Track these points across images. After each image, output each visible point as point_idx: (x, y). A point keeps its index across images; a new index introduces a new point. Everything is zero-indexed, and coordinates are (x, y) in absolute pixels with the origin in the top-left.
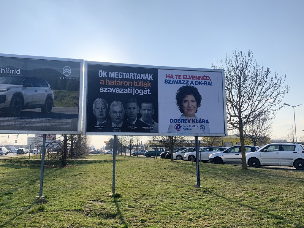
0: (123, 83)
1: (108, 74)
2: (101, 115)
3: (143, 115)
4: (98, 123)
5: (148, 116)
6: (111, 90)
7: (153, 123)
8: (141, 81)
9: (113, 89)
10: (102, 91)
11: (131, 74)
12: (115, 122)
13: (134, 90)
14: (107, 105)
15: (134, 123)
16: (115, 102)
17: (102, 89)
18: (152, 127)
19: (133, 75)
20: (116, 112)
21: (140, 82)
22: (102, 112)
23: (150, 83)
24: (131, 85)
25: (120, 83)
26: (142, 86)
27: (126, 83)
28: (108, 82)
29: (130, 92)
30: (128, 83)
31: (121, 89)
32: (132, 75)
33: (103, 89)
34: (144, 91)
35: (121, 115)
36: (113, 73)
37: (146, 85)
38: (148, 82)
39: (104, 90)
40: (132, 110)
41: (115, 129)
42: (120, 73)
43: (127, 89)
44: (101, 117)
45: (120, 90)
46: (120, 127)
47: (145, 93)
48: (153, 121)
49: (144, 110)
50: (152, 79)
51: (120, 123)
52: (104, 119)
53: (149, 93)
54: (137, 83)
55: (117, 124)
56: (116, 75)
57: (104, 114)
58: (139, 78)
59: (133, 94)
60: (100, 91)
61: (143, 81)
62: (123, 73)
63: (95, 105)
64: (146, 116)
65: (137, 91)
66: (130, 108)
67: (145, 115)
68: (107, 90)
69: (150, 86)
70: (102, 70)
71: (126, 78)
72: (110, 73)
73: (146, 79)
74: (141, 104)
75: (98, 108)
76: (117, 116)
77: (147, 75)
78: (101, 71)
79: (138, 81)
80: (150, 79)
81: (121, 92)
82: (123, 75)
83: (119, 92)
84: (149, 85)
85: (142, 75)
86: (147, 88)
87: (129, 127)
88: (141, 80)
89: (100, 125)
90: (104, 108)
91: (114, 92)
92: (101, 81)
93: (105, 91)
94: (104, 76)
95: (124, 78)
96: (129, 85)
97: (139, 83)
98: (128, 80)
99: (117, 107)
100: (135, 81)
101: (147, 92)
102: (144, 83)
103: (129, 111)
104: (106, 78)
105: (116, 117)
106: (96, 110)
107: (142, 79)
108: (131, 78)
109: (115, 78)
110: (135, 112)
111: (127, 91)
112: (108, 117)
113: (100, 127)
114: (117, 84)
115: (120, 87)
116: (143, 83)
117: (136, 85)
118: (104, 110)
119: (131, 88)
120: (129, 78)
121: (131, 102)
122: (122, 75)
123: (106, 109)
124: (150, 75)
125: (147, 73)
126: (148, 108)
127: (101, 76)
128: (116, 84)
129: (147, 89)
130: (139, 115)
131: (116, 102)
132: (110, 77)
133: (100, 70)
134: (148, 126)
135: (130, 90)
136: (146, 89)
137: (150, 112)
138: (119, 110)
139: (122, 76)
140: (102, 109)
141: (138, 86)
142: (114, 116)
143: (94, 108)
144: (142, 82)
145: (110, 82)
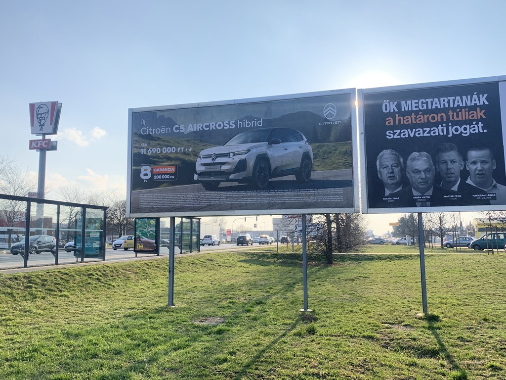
0: (428, 118)
1: (399, 106)
2: (392, 178)
3: (472, 173)
4: (387, 192)
5: (483, 174)
6: (406, 133)
7: (495, 186)
8: (463, 110)
9: (409, 130)
10: (390, 136)
11: (442, 99)
12: (417, 189)
13: (450, 127)
14: (402, 160)
15: (455, 188)
16: (415, 154)
17: (390, 133)
18: (493, 194)
19: (446, 100)
20: (417, 171)
21: (461, 111)
22: (392, 173)
23: (483, 111)
24: (445, 120)
25: (422, 118)
26: (467, 118)
27: (433, 118)
28: (400, 120)
29: (443, 132)
30: (438, 118)
31: (424, 129)
32: (444, 101)
33: (392, 132)
34: (470, 128)
35: (428, 176)
36: (409, 102)
37: (475, 116)
38: (478, 109)
39: (394, 134)
40: (450, 166)
41: (419, 202)
42: (421, 101)
43: (437, 127)
44: (392, 181)
45: (424, 132)
46: (429, 197)
47: (474, 130)
48: (495, 182)
49: (475, 163)
50: (487, 103)
51: (428, 189)
52: (397, 185)
53: (481, 131)
54: (455, 114)
55: (422, 191)
56: (414, 105)
57: (397, 177)
58: (458, 105)
59: (449, 136)
60: (388, 137)
61: (467, 109)
62: (427, 100)
63: (380, 163)
64: (478, 174)
65: (457, 130)
66: (445, 162)
67: (477, 172)
68: (399, 135)
69: (484, 117)
70: (388, 101)
71: (434, 107)
72: (403, 103)
73: (473, 104)
74: (467, 152)
75: (385, 167)
76: (422, 179)
77: (475, 97)
78: (386, 103)
79: (458, 110)
80: (482, 104)
81: (425, 134)
82: (427, 103)
83: (421, 135)
84: (480, 114)
85: (464, 97)
86: (477, 121)
87: (445, 197)
88: (463, 107)
89: (391, 196)
90: (395, 166)
91: (412, 135)
92: (387, 119)
93: (395, 137)
94: (392, 111)
95: (430, 108)
96: (439, 120)
97: (460, 113)
98: (437, 111)
99: (419, 162)
100: (450, 111)
101: (478, 128)
102: (470, 113)
103: (443, 167)
104: (397, 113)
105: (420, 180)
106: (382, 169)
107: (464, 105)
108: (442, 107)
109: (412, 111)
110: (456, 168)
111: (437, 131)
112: (404, 181)
113: (392, 200)
114: (417, 120)
115: (422, 126)
116: (467, 113)
117: (453, 118)
118: (397, 170)
119: (444, 125)
120: (439, 107)
121: (446, 150)
122: (425, 103)
123: (399, 168)
124: (481, 96)
125: (475, 93)
126: (482, 159)
127: (388, 111)
128: (415, 121)
129: (477, 124)
130: (465, 174)
131: (418, 153)
132: (403, 110)
133: (385, 101)
134: (485, 193)
135: (443, 130)
136: (474, 123)
137: (486, 166)
138: (425, 167)
139: (425, 105)
140: (392, 169)
141: (458, 119)
142: (415, 178)
143: (378, 167)
144: (465, 111)
145: (404, 120)
